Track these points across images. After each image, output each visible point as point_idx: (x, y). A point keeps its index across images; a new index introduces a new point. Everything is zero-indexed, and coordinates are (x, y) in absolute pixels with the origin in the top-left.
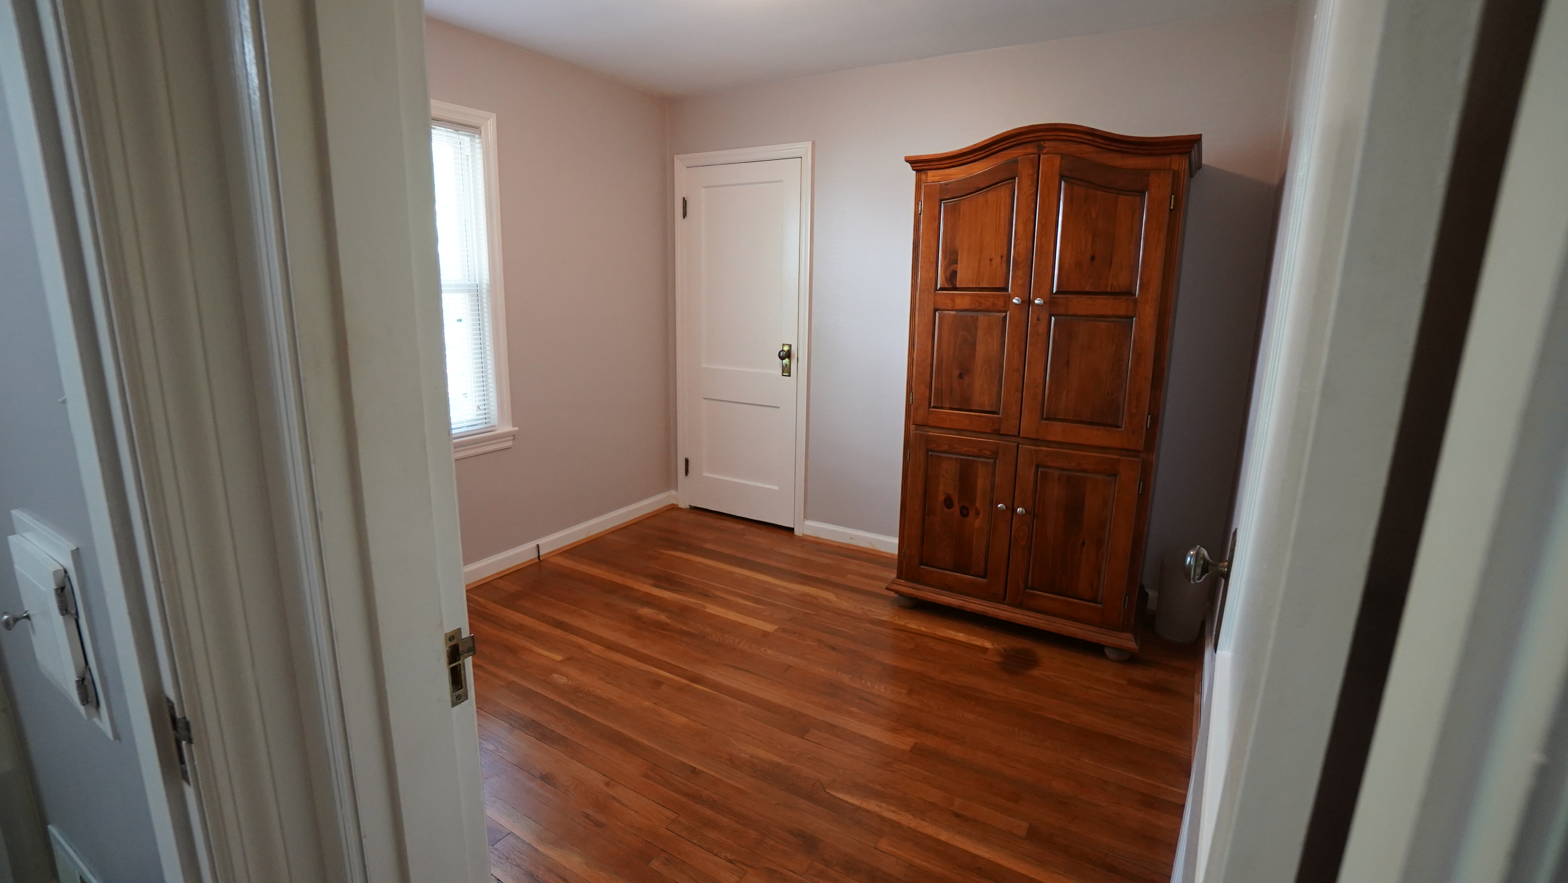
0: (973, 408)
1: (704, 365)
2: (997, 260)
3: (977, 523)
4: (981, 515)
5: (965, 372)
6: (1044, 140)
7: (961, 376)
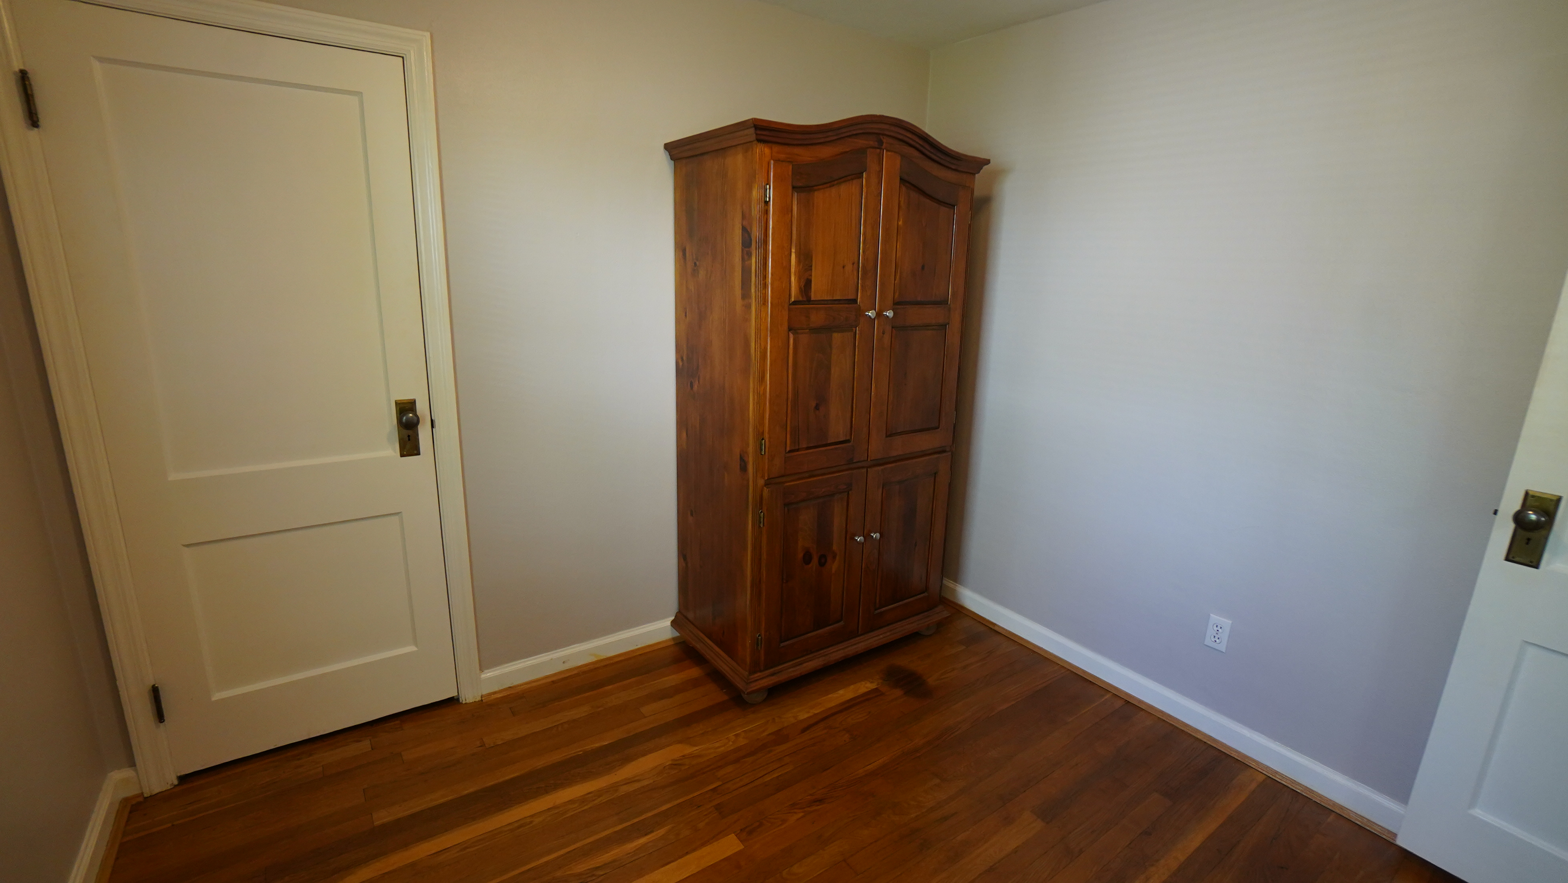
0: (829, 442)
1: (173, 477)
2: (849, 267)
3: (834, 566)
4: (838, 558)
5: (821, 401)
6: (883, 135)
7: (817, 407)
